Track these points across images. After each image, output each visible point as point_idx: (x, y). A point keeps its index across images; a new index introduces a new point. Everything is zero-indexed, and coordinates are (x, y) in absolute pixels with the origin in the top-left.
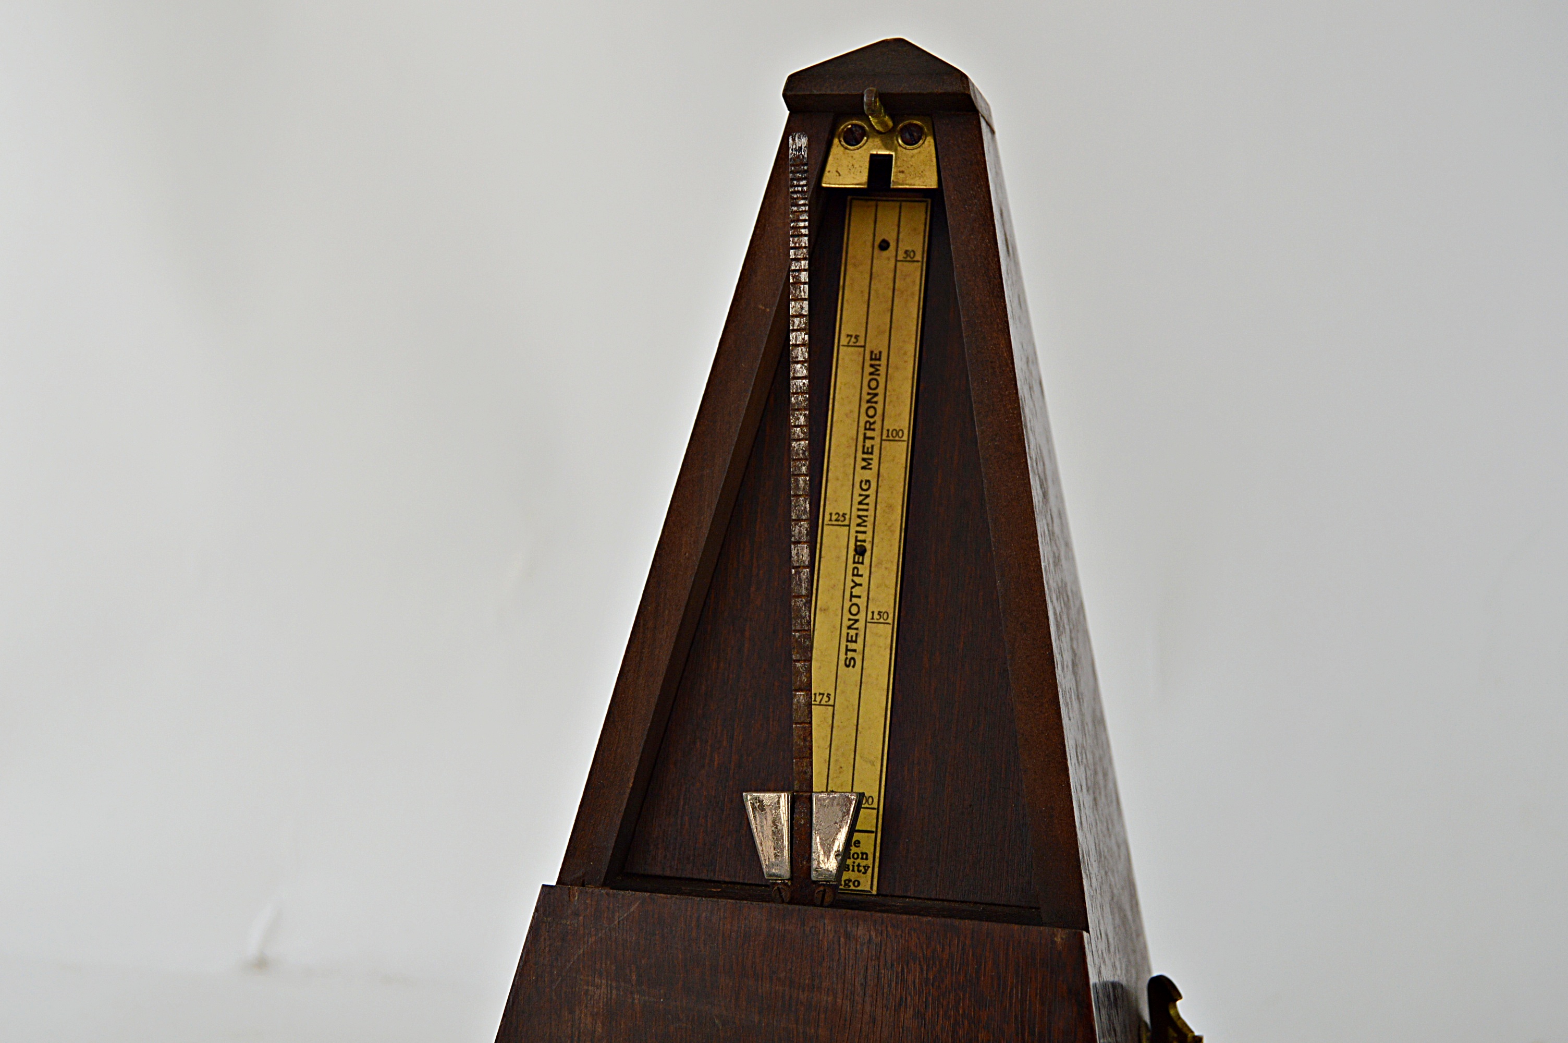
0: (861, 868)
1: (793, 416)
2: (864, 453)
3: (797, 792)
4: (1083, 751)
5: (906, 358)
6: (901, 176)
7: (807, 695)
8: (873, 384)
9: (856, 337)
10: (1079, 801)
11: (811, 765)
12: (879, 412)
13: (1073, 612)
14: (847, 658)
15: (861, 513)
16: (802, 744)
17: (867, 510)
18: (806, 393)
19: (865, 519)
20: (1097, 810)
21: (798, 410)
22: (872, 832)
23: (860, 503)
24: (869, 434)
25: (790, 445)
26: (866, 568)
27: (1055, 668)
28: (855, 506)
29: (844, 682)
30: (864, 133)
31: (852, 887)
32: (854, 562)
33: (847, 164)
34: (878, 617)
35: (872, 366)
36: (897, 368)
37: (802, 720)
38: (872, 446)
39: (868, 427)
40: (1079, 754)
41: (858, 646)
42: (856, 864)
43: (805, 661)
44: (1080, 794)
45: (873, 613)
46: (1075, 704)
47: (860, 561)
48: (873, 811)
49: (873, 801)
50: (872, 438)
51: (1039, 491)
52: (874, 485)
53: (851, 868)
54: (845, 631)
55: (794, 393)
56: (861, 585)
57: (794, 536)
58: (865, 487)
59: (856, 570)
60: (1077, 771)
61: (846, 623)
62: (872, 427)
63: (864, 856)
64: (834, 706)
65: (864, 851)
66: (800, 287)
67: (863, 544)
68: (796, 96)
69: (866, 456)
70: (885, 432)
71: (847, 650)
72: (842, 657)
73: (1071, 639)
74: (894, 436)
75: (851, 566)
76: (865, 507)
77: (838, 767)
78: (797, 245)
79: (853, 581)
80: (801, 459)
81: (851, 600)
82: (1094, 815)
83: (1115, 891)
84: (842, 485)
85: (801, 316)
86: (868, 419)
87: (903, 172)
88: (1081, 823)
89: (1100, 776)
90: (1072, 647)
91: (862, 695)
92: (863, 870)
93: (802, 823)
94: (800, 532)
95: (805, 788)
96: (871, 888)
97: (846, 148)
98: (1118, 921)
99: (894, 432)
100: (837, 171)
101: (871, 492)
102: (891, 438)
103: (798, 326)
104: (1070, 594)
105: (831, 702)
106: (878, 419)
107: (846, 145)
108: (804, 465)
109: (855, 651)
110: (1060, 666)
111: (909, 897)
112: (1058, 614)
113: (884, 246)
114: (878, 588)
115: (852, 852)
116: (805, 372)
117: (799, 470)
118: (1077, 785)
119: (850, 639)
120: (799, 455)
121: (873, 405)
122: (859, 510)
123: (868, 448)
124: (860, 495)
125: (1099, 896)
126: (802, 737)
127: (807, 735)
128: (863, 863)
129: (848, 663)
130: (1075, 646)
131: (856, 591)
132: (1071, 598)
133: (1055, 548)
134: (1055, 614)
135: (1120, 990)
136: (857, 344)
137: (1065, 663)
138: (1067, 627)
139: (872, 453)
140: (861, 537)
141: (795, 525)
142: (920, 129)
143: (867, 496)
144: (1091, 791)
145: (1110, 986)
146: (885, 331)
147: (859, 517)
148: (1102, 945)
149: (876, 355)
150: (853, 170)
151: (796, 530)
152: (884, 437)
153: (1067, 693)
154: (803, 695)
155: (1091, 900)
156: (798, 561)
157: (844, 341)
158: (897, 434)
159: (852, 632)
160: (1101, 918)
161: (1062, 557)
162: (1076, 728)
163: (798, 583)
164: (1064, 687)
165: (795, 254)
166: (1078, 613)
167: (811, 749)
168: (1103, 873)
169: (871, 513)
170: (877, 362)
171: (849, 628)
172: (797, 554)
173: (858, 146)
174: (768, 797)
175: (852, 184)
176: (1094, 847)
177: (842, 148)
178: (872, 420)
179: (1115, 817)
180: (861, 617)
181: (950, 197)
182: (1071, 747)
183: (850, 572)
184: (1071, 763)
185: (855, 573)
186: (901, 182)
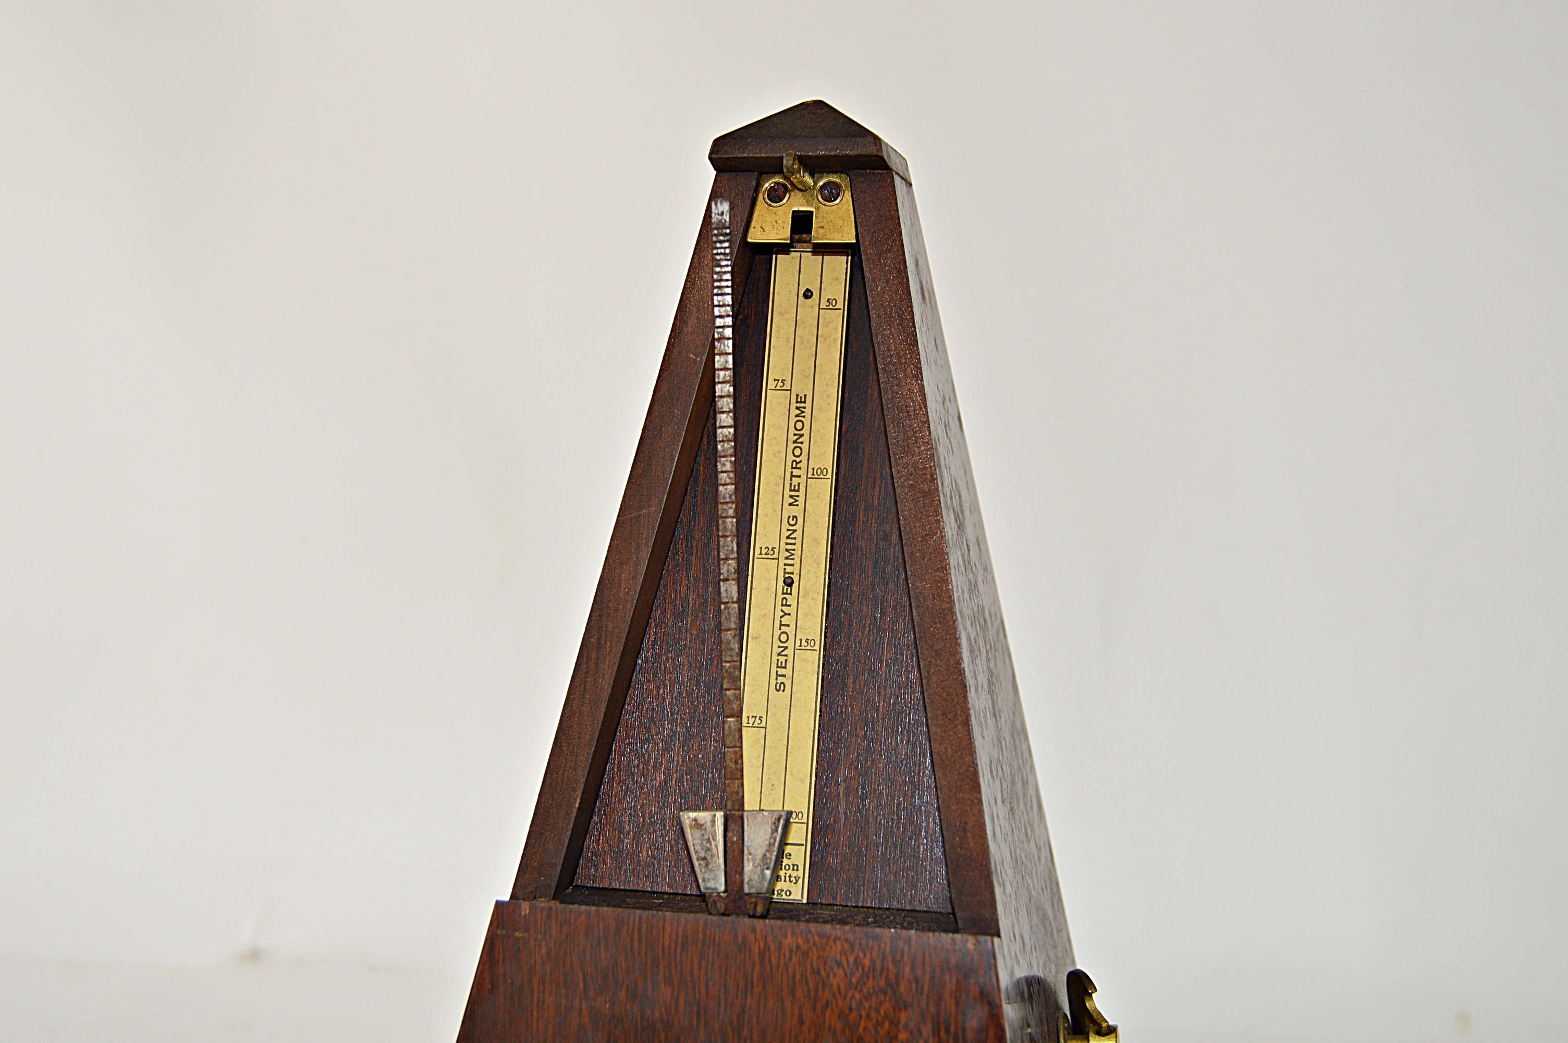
0: (792, 879)
1: (720, 462)
2: (791, 490)
3: (730, 810)
4: (999, 765)
5: (829, 400)
6: (821, 231)
7: (737, 721)
8: (799, 426)
9: (783, 381)
10: (993, 813)
11: (743, 785)
12: (805, 451)
13: (991, 632)
14: (777, 683)
15: (789, 547)
16: (734, 766)
17: (794, 544)
18: (731, 441)
19: (793, 552)
20: (1014, 818)
21: (724, 457)
22: (802, 845)
23: (788, 537)
24: (796, 472)
25: (717, 489)
26: (794, 599)
27: (967, 692)
28: (784, 540)
29: (775, 706)
30: (786, 190)
31: (784, 897)
32: (783, 594)
33: (771, 220)
34: (806, 644)
35: (797, 408)
36: (821, 410)
37: (733, 744)
38: (799, 484)
39: (794, 466)
40: (993, 769)
41: (787, 672)
42: (787, 875)
43: (735, 689)
44: (994, 808)
45: (801, 640)
46: (991, 722)
47: (789, 592)
48: (803, 825)
49: (802, 816)
50: (799, 477)
51: (954, 525)
52: (800, 520)
53: (783, 879)
54: (775, 657)
55: (720, 441)
56: (789, 614)
57: (723, 574)
58: (792, 522)
59: (785, 600)
60: (991, 785)
61: (776, 650)
62: (798, 466)
63: (795, 868)
64: (765, 728)
65: (795, 863)
66: (724, 343)
67: (791, 575)
68: (721, 158)
69: (793, 493)
70: (810, 471)
71: (777, 675)
72: (773, 682)
73: (988, 660)
74: (818, 474)
75: (780, 596)
76: (793, 541)
77: (770, 785)
78: (721, 303)
79: (782, 611)
80: (728, 503)
81: (780, 629)
82: (1010, 824)
83: (1034, 893)
84: (771, 521)
85: (726, 369)
86: (795, 458)
87: (823, 227)
88: (994, 835)
89: (1019, 785)
90: (988, 668)
91: (791, 718)
92: (794, 881)
93: (735, 839)
94: (728, 571)
95: (737, 807)
96: (802, 897)
97: (770, 205)
98: (1035, 920)
99: (819, 470)
100: (761, 227)
101: (799, 527)
102: (816, 476)
103: (724, 378)
104: (987, 616)
105: (763, 724)
106: (804, 458)
107: (770, 202)
108: (731, 508)
109: (785, 676)
110: (973, 689)
111: (837, 905)
112: (973, 639)
113: (808, 294)
114: (805, 617)
115: (784, 864)
116: (730, 422)
117: (727, 512)
118: (991, 799)
119: (780, 665)
120: (726, 498)
121: (799, 445)
122: (787, 544)
123: (795, 486)
124: (788, 530)
125: (1013, 900)
126: (733, 760)
127: (738, 757)
128: (794, 874)
129: (778, 687)
130: (992, 665)
131: (785, 620)
132: (988, 620)
133: (971, 576)
134: (969, 639)
135: (1036, 987)
136: (784, 388)
137: (980, 685)
138: (983, 650)
139: (798, 491)
140: (789, 569)
141: (724, 563)
142: (837, 186)
143: (795, 531)
144: (1007, 803)
145: (1024, 983)
146: (810, 375)
147: (787, 550)
148: (1017, 947)
149: (801, 398)
150: (776, 226)
151: (724, 569)
152: (810, 476)
153: (981, 713)
154: (734, 721)
155: (1004, 906)
156: (727, 597)
157: (771, 385)
158: (822, 472)
159: (782, 659)
160: (1015, 921)
161: (980, 583)
162: (991, 746)
163: (728, 617)
164: (977, 708)
165: (719, 311)
166: (998, 632)
167: (742, 771)
168: (1019, 877)
169: (798, 547)
170: (803, 405)
171: (779, 654)
172: (726, 591)
173: (781, 203)
174: (703, 816)
175: (776, 239)
176: (1009, 855)
177: (766, 205)
178: (798, 460)
179: (1036, 821)
180: (790, 644)
181: (866, 251)
182: (984, 764)
183: (779, 603)
184: (984, 780)
185: (784, 603)
186: (821, 237)
